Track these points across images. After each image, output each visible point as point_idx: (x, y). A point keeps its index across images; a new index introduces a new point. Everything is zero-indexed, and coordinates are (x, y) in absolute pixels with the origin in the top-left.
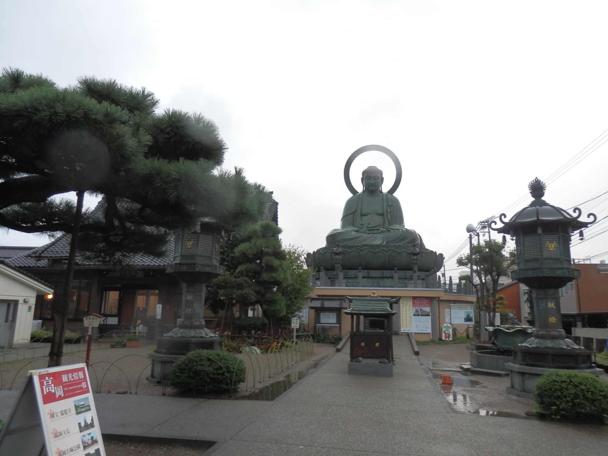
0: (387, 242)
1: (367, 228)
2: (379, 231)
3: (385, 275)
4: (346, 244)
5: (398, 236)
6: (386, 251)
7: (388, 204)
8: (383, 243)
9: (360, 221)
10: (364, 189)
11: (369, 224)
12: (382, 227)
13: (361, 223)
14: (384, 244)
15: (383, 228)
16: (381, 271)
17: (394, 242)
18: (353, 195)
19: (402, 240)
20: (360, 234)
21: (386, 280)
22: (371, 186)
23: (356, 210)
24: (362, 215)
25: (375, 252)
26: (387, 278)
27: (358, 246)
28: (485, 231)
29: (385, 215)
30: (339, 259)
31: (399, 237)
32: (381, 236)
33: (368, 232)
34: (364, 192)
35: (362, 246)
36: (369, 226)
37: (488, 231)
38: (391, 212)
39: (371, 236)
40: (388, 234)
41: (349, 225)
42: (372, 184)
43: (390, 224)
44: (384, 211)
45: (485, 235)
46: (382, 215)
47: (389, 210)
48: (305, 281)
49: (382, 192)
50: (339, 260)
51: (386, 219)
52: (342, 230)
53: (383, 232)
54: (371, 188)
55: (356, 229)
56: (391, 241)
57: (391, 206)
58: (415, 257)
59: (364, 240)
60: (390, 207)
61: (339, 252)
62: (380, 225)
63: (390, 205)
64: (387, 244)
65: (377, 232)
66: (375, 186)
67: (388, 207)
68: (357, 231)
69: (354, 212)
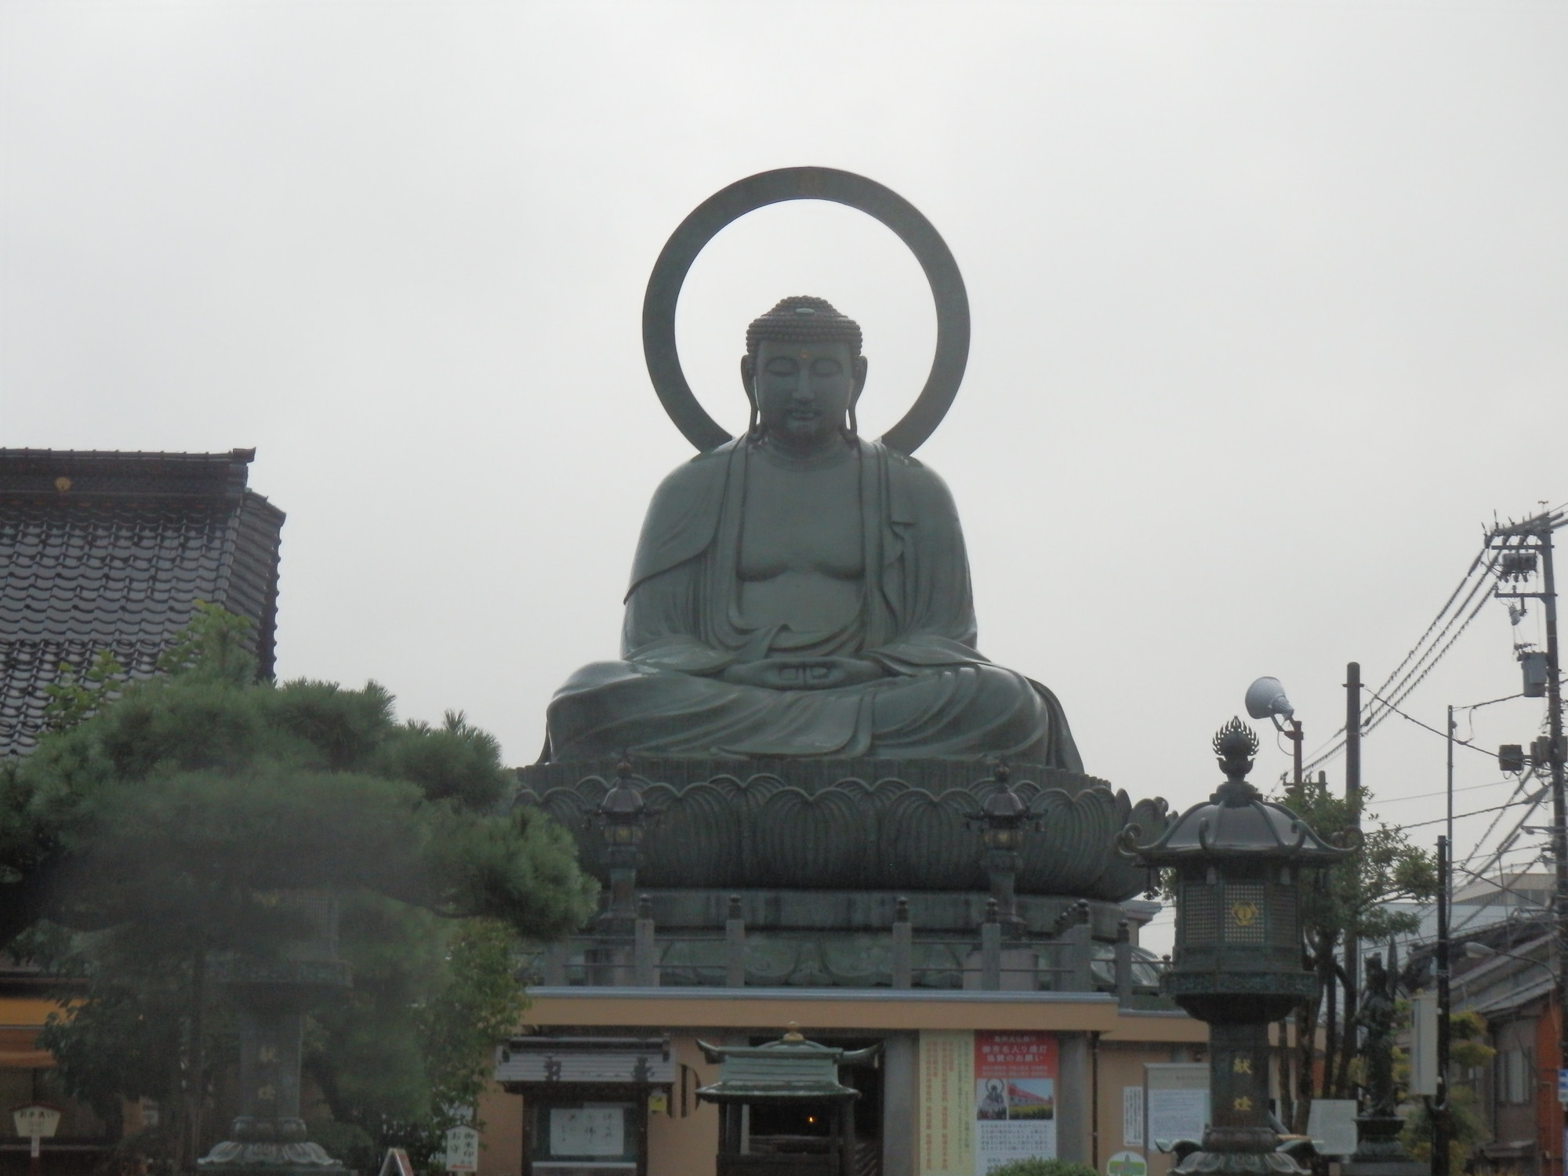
0: (875, 737)
1: (772, 650)
2: (836, 675)
3: (858, 918)
4: (658, 749)
5: (935, 709)
6: (867, 793)
7: (889, 516)
8: (853, 740)
9: (733, 613)
10: (758, 421)
11: (785, 628)
12: (851, 646)
13: (738, 622)
15: (858, 653)
16: (841, 897)
18: (694, 452)
19: (955, 726)
21: (863, 941)
22: (796, 415)
23: (714, 541)
24: (744, 576)
25: (811, 799)
26: (867, 929)
27: (719, 766)
29: (871, 578)
30: (631, 844)
31: (941, 713)
32: (849, 699)
33: (772, 677)
34: (756, 432)
35: (740, 768)
36: (786, 641)
37: (1542, 590)
38: (902, 558)
39: (790, 706)
40: (885, 695)
41: (674, 631)
42: (804, 402)
43: (898, 628)
44: (863, 557)
45: (1523, 612)
46: (855, 575)
47: (892, 550)
49: (856, 442)
50: (633, 849)
51: (877, 602)
52: (633, 669)
53: (853, 679)
54: (794, 425)
55: (712, 657)
56: (899, 734)
57: (907, 525)
58: (1004, 836)
59: (757, 728)
60: (899, 530)
61: (630, 809)
62: (845, 636)
63: (896, 518)
65: (826, 681)
66: (818, 414)
67: (887, 533)
68: (716, 673)
69: (700, 558)
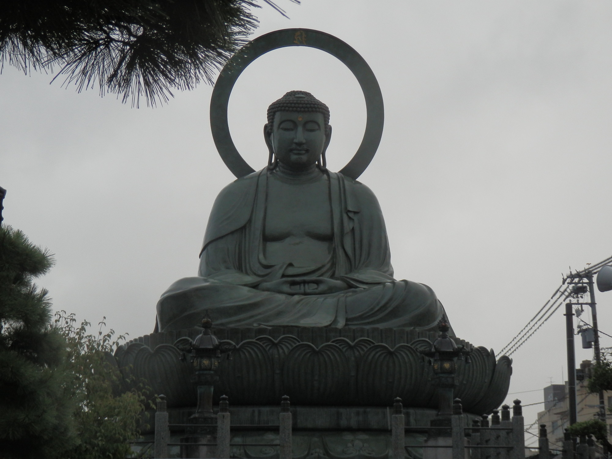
0: (347, 320)
1: (283, 276)
2: (322, 287)
3: (344, 423)
4: (222, 324)
5: (383, 302)
6: (351, 347)
7: (346, 208)
8: (335, 321)
9: (261, 256)
10: (273, 161)
11: (291, 265)
12: (329, 273)
13: (264, 262)
14: (341, 324)
15: (333, 276)
16: (333, 410)
17: (371, 320)
18: (236, 178)
19: (394, 313)
20: (259, 296)
21: (348, 437)
22: (295, 152)
23: (250, 221)
24: (267, 239)
25: (317, 350)
26: (350, 430)
27: (261, 331)
28: (581, 301)
29: (337, 239)
30: (210, 369)
31: (385, 306)
32: (330, 300)
33: (286, 288)
34: (271, 168)
35: (277, 330)
36: (291, 271)
37: (590, 302)
38: (353, 230)
39: (298, 302)
40: (350, 297)
41: (228, 268)
42: (300, 144)
43: (352, 266)
44: (333, 229)
45: (582, 310)
46: (328, 238)
47: (348, 226)
48: (121, 438)
49: (326, 172)
50: (212, 372)
51: (340, 252)
52: (206, 281)
53: (331, 290)
54: (294, 157)
55: (250, 279)
56: (361, 317)
57: (355, 213)
58: (447, 365)
59: (279, 314)
60: (351, 215)
61: (211, 347)
62: (324, 269)
63: (350, 209)
64: (346, 325)
65: (317, 291)
66: (307, 151)
67: (345, 216)
68: (255, 286)
69: (243, 229)
